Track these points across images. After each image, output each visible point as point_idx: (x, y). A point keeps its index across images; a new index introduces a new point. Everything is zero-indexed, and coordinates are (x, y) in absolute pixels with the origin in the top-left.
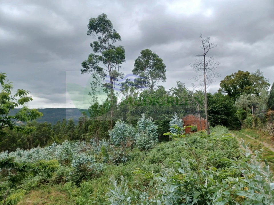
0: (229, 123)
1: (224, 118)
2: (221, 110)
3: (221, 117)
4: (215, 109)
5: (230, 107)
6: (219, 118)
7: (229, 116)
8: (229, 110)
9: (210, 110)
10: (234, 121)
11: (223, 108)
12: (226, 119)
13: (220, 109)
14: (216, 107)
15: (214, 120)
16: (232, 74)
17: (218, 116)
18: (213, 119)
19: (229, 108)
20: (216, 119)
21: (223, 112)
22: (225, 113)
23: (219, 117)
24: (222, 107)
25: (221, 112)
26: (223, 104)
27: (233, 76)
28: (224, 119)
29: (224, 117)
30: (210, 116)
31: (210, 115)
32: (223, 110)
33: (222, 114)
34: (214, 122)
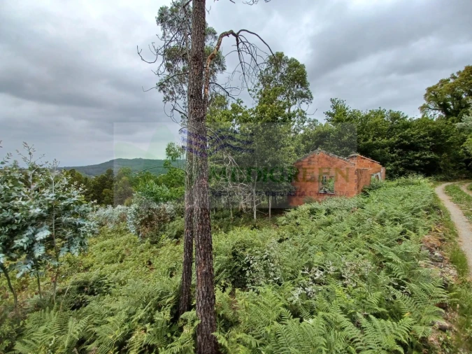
0: (442, 168)
1: (428, 156)
2: (424, 142)
3: (420, 156)
4: (409, 141)
5: (446, 133)
6: (417, 158)
7: (442, 153)
8: (443, 141)
9: (396, 143)
10: (452, 162)
11: (428, 138)
12: (435, 159)
13: (422, 140)
14: (412, 135)
15: (405, 162)
16: (453, 74)
17: (414, 154)
18: (401, 160)
19: (443, 136)
20: (410, 160)
21: (428, 145)
22: (432, 147)
23: (418, 155)
24: (425, 136)
25: (422, 146)
26: (429, 129)
27: (454, 77)
28: (429, 159)
29: (429, 154)
30: (394, 155)
31: (394, 153)
32: (428, 141)
33: (426, 150)
34: (402, 166)
